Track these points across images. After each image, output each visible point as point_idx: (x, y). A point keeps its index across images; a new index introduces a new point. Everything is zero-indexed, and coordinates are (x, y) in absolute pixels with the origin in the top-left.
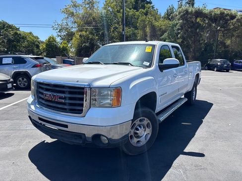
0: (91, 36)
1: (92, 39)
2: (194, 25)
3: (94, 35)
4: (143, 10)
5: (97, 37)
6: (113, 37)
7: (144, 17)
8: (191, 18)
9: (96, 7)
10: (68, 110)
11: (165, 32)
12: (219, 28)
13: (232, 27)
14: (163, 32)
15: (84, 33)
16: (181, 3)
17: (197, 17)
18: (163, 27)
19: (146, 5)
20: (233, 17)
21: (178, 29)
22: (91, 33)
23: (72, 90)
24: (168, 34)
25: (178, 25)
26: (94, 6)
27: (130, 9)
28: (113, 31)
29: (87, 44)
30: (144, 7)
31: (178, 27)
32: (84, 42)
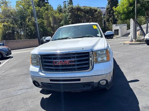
0: (11, 25)
1: (13, 28)
2: (77, 16)
3: (14, 24)
4: (44, 7)
5: (17, 26)
6: (29, 25)
7: (46, 12)
8: (75, 12)
9: (9, 5)
10: (76, 69)
11: (62, 20)
12: (90, 17)
13: (96, 16)
14: (61, 21)
15: (5, 23)
16: (65, 3)
17: (78, 11)
18: (60, 18)
19: (46, 4)
20: (96, 11)
21: (69, 18)
22: (12, 23)
23: (79, 55)
24: (64, 21)
25: (69, 15)
26: (7, 5)
27: (36, 7)
28: (28, 21)
29: (10, 31)
30: (45, 6)
31: (69, 17)
32: (7, 30)
